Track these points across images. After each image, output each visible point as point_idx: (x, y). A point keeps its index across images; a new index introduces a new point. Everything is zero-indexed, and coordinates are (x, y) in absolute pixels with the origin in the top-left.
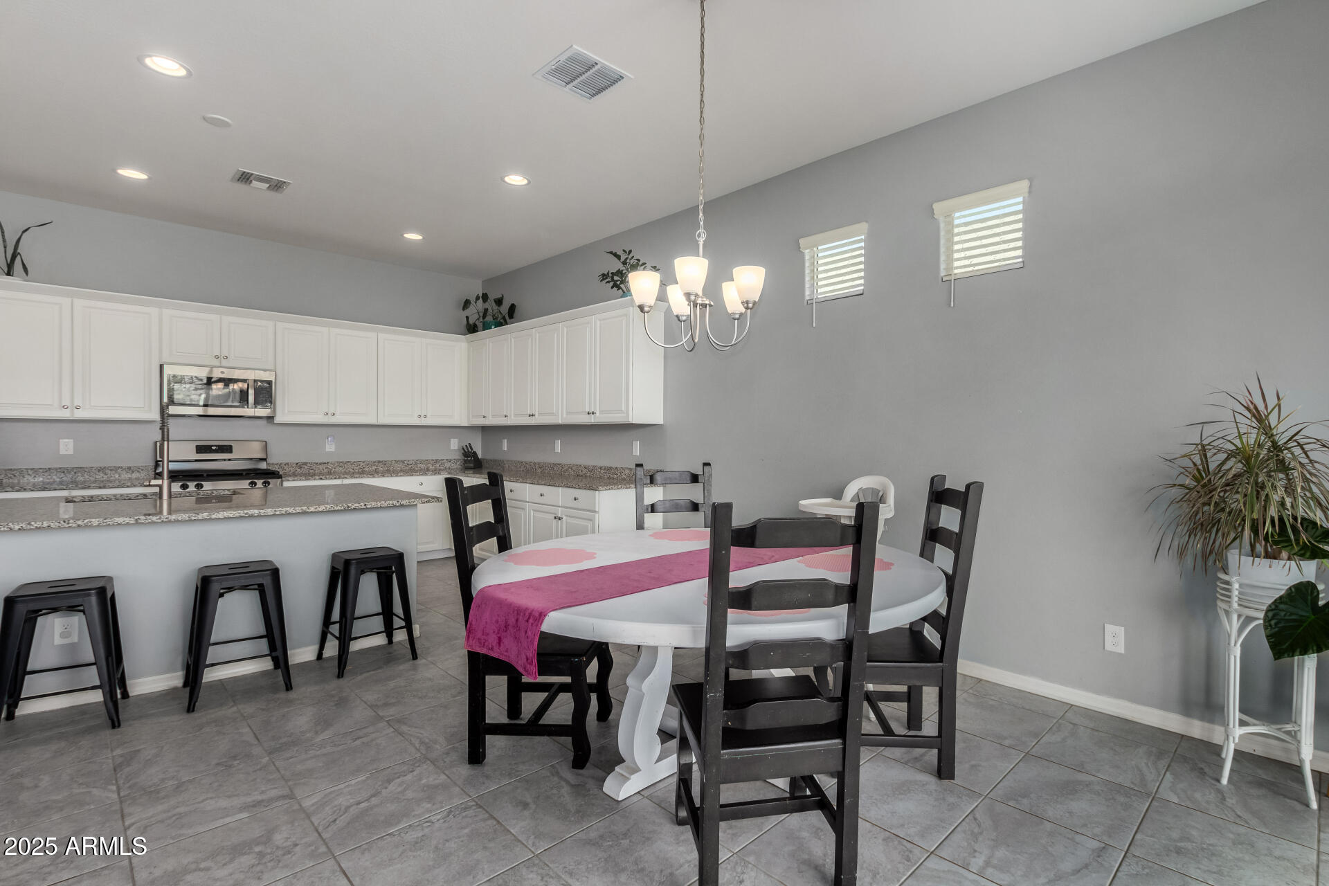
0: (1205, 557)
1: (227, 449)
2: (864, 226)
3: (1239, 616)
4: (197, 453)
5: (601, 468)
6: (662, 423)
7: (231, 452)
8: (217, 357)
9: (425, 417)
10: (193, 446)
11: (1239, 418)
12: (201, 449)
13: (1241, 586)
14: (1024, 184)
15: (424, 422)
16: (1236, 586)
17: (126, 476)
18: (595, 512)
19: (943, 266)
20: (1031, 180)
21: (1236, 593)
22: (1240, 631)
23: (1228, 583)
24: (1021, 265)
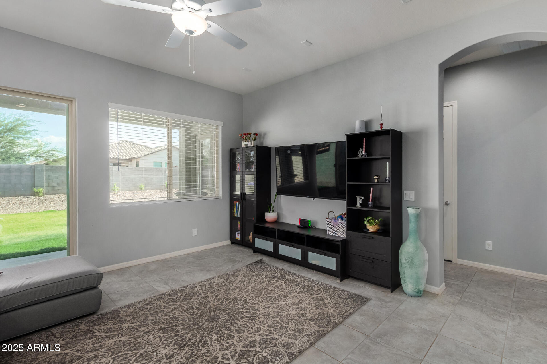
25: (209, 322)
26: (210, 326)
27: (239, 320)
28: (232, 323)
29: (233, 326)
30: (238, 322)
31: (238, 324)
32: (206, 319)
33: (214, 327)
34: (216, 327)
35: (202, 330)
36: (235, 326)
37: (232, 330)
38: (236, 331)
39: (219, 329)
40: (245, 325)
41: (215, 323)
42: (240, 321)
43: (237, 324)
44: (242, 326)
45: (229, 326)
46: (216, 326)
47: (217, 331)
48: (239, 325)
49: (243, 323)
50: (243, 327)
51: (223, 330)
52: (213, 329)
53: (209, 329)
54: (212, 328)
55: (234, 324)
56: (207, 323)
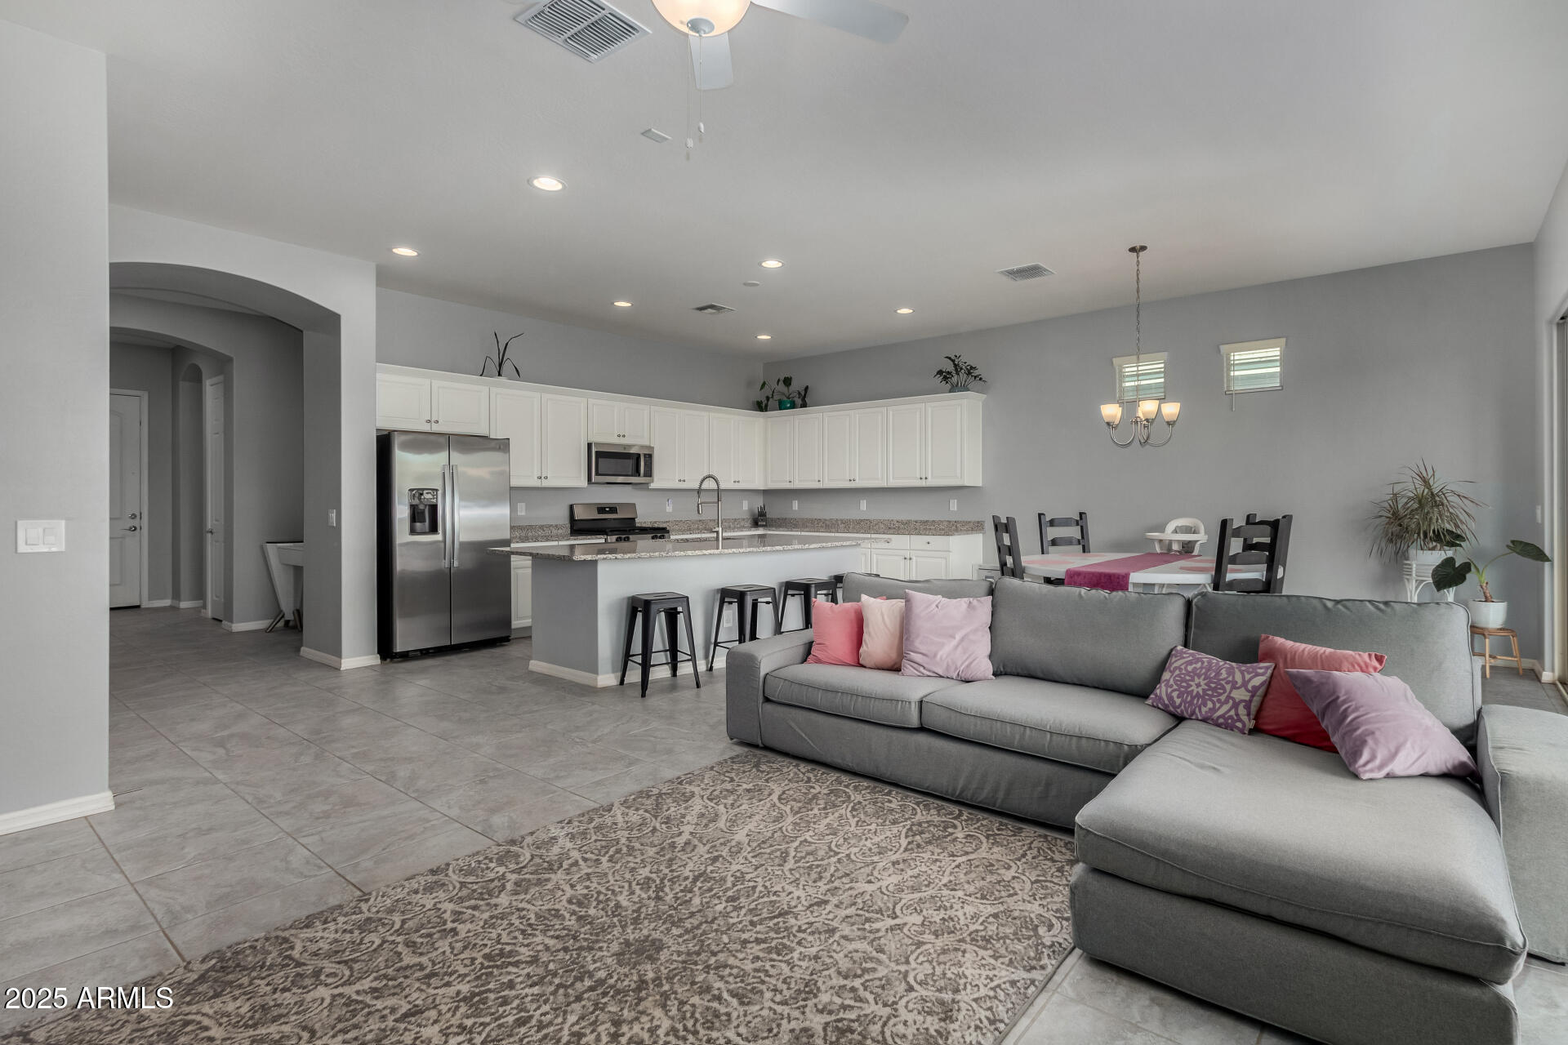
0: (1397, 553)
2: (1165, 355)
3: (1416, 581)
5: (916, 522)
6: (980, 485)
7: (617, 513)
11: (1416, 481)
13: (1417, 565)
14: (1284, 340)
16: (1414, 566)
17: (555, 532)
18: (949, 551)
19: (1225, 386)
20: (1287, 338)
21: (1414, 569)
22: (1417, 588)
23: (1409, 565)
24: (1280, 388)
25: (650, 938)
26: (646, 928)
27: (547, 948)
28: (575, 938)
29: (570, 930)
30: (551, 942)
31: (552, 937)
32: (665, 950)
33: (632, 924)
34: (626, 926)
35: (664, 914)
36: (564, 929)
37: (574, 917)
38: (562, 915)
39: (615, 919)
40: (530, 935)
41: (632, 937)
42: (546, 945)
43: (557, 937)
44: (541, 931)
45: (583, 930)
46: (624, 927)
47: (619, 915)
48: (552, 933)
49: (535, 939)
50: (540, 927)
51: (602, 917)
52: (633, 918)
53: (645, 918)
54: (636, 921)
55: (567, 935)
56: (656, 935)
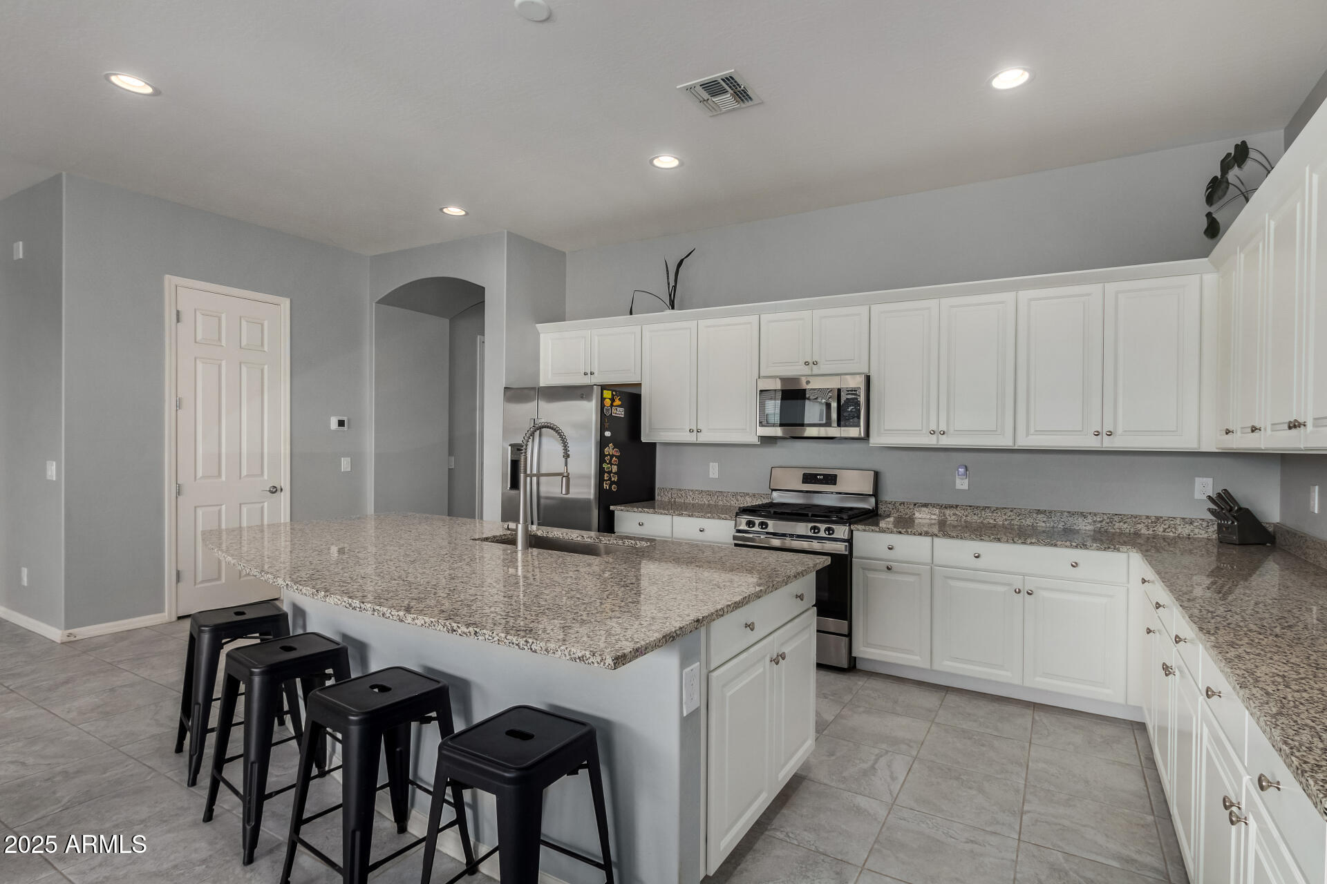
1: (831, 479)
4: (803, 482)
7: (836, 483)
8: (807, 363)
9: (1110, 434)
10: (799, 475)
12: (809, 478)
15: (1108, 444)
